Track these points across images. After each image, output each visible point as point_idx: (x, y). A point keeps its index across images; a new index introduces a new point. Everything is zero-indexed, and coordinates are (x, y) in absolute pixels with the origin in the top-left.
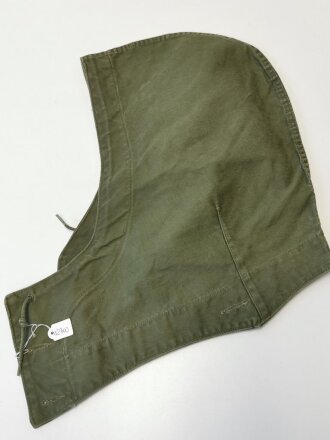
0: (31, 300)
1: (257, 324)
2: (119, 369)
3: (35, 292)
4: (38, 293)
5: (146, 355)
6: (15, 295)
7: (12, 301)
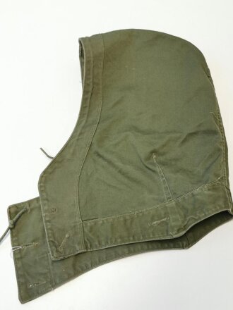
0: (26, 211)
1: (186, 247)
2: (86, 266)
3: (29, 206)
4: (32, 206)
5: (106, 258)
6: (16, 206)
7: (13, 210)
